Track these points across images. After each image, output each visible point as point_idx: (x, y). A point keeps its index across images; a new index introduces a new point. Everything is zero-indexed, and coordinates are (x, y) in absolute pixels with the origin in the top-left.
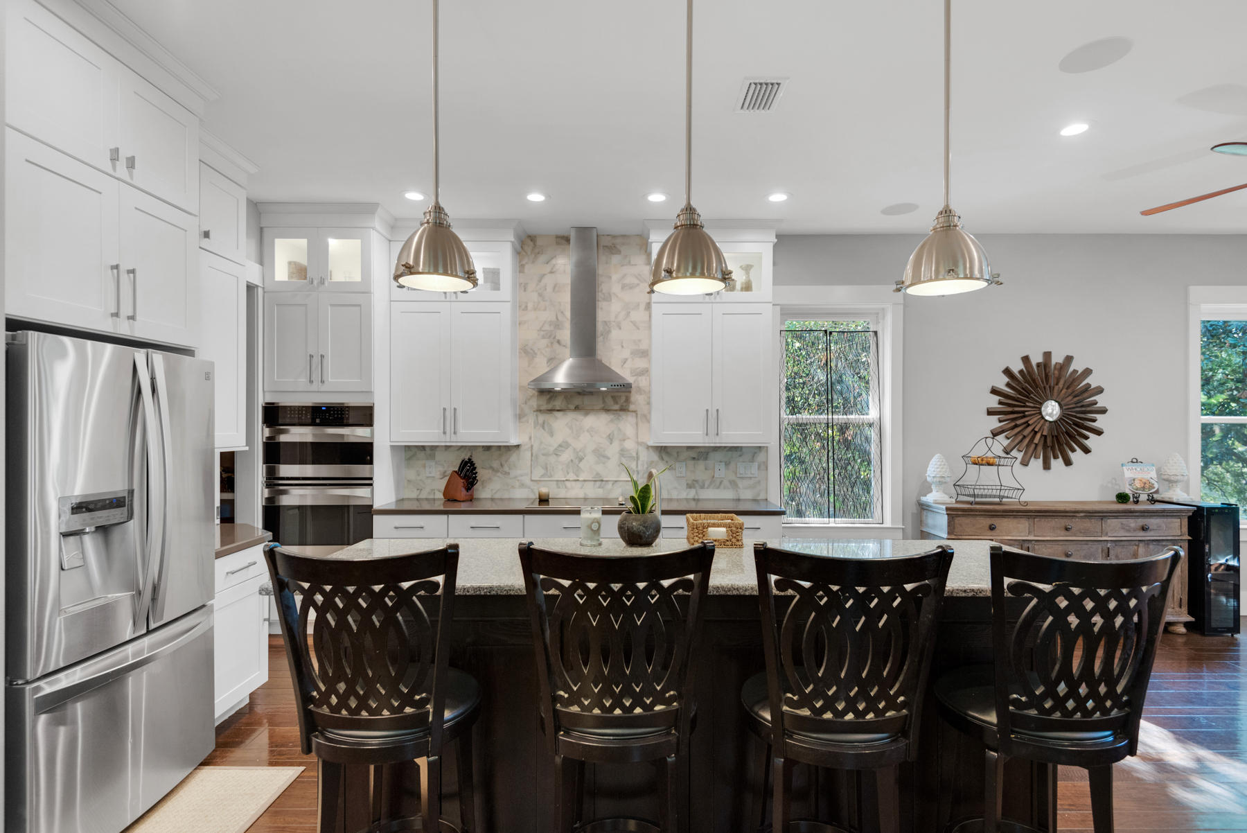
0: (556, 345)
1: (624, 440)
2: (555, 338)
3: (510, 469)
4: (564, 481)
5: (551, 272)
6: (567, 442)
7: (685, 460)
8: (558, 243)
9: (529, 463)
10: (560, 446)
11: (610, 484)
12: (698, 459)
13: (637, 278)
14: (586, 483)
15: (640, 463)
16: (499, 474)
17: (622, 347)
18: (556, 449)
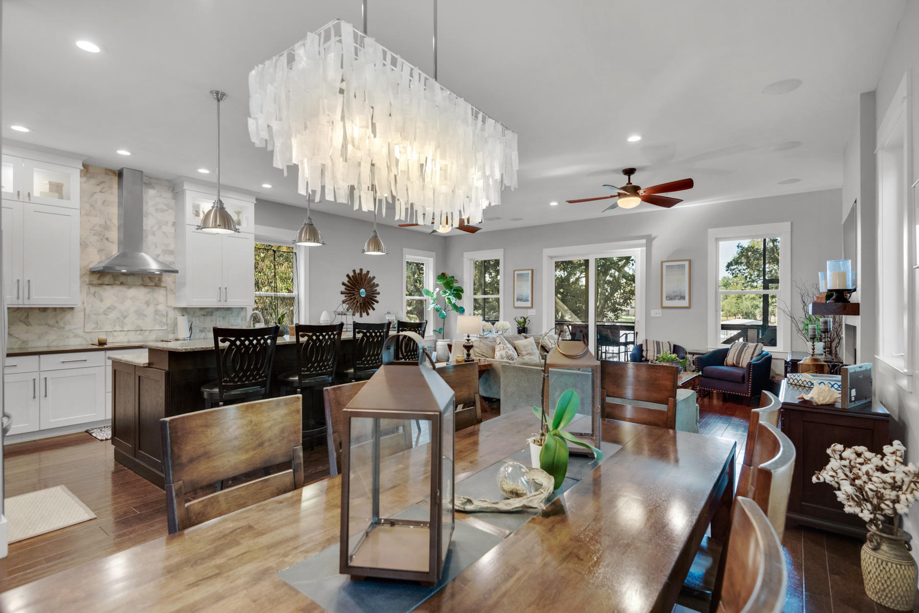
0: (105, 241)
1: (158, 305)
2: (104, 236)
3: (65, 325)
4: (111, 332)
5: (101, 192)
6: (114, 306)
7: (199, 316)
8: (106, 174)
9: (82, 320)
10: (109, 308)
11: (148, 331)
12: (207, 316)
13: (166, 206)
14: (129, 332)
15: (168, 318)
16: (55, 329)
17: (156, 247)
18: (105, 311)
